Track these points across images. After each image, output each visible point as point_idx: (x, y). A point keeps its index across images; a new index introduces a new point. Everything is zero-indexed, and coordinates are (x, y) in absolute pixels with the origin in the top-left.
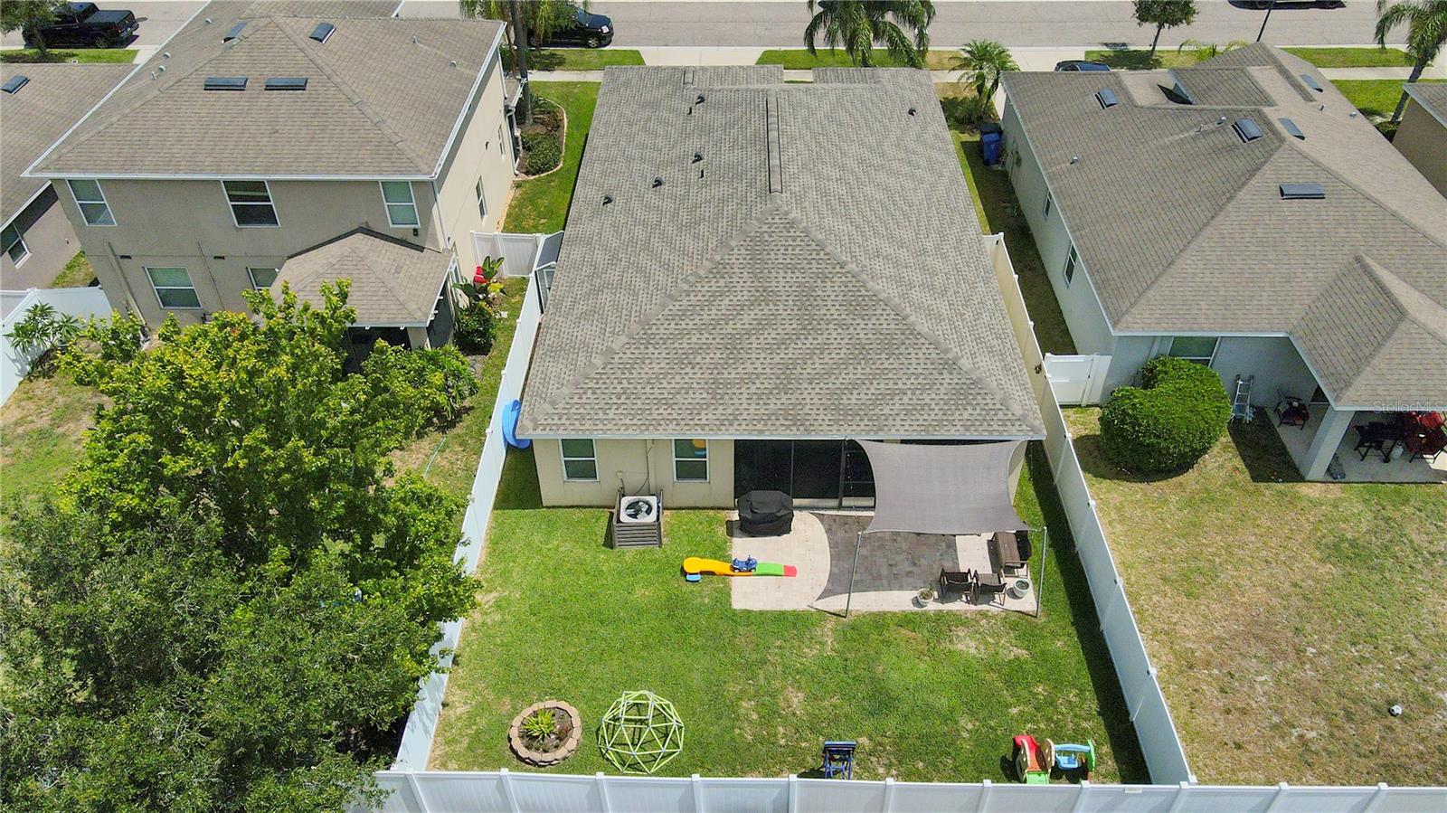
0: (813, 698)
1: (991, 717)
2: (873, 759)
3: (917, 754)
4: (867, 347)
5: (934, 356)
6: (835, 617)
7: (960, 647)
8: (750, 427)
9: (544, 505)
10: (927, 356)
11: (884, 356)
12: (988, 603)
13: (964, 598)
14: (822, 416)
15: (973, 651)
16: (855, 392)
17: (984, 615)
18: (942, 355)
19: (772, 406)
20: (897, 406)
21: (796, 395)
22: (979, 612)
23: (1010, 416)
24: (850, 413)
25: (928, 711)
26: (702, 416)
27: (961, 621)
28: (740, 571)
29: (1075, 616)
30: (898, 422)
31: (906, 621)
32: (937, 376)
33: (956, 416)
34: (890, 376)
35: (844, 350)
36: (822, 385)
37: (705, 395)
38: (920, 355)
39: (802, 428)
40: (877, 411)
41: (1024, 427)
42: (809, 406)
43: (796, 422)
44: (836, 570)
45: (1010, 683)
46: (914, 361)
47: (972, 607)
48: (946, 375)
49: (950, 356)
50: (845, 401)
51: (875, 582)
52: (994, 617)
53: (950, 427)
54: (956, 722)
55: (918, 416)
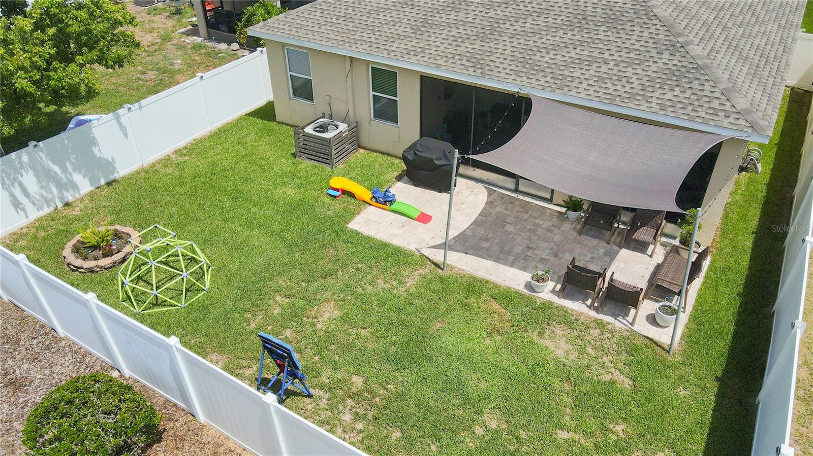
0: (345, 319)
1: (525, 427)
2: (349, 402)
3: (401, 420)
4: (589, 18)
5: (661, 36)
6: (433, 266)
7: (548, 343)
8: (432, 60)
9: (277, 120)
10: (653, 36)
11: (603, 28)
12: (615, 316)
13: (589, 302)
14: (505, 66)
15: (560, 353)
16: (552, 52)
17: (600, 324)
18: (671, 38)
19: (463, 48)
20: (592, 72)
21: (492, 45)
22: (596, 321)
23: (728, 106)
24: (537, 68)
25: (454, 387)
26: (396, 44)
27: (568, 320)
28: (377, 202)
29: (726, 372)
30: (584, 85)
31: (506, 297)
32: (655, 55)
33: (657, 94)
34: (600, 45)
35: (562, 17)
36: (522, 41)
37: (408, 30)
38: (646, 34)
39: (479, 71)
40: (566, 73)
41: (742, 122)
42: (498, 55)
43: (477, 64)
44: (469, 233)
45: (581, 402)
46: (635, 37)
47: (593, 314)
48: (666, 55)
49: (681, 39)
50: (538, 57)
51: (501, 255)
52: (612, 332)
53: (643, 102)
54: (479, 412)
55: (609, 85)
